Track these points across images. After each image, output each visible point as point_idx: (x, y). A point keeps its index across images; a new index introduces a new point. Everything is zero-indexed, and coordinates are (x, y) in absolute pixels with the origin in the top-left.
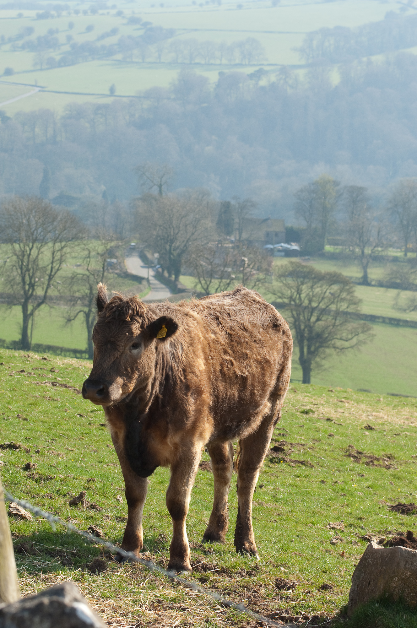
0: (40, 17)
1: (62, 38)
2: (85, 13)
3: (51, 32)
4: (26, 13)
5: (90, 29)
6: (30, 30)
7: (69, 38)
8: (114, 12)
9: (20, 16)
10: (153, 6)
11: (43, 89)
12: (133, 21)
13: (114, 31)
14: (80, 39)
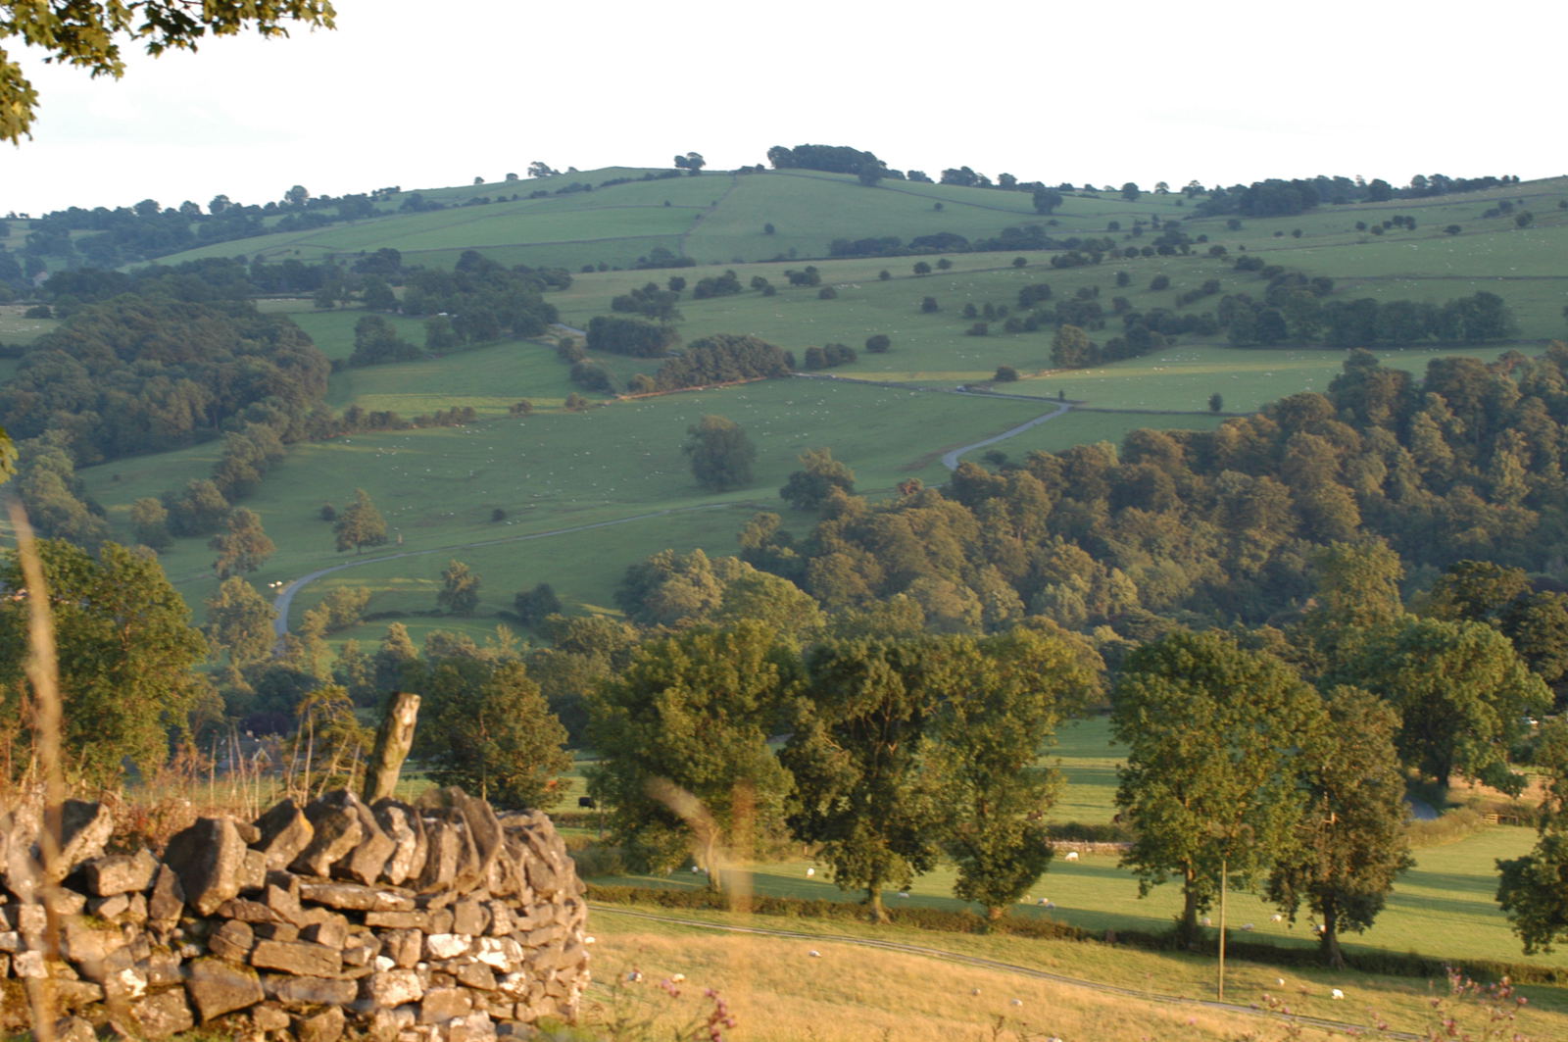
0: (1059, 264)
1: (1106, 303)
2: (1147, 253)
3: (1084, 294)
4: (1031, 256)
5: (1160, 284)
6: (1042, 292)
7: (1121, 305)
8: (1203, 249)
9: (1020, 263)
10: (1279, 234)
11: (1075, 407)
12: (1246, 265)
13: (1211, 288)
14: (1144, 303)
